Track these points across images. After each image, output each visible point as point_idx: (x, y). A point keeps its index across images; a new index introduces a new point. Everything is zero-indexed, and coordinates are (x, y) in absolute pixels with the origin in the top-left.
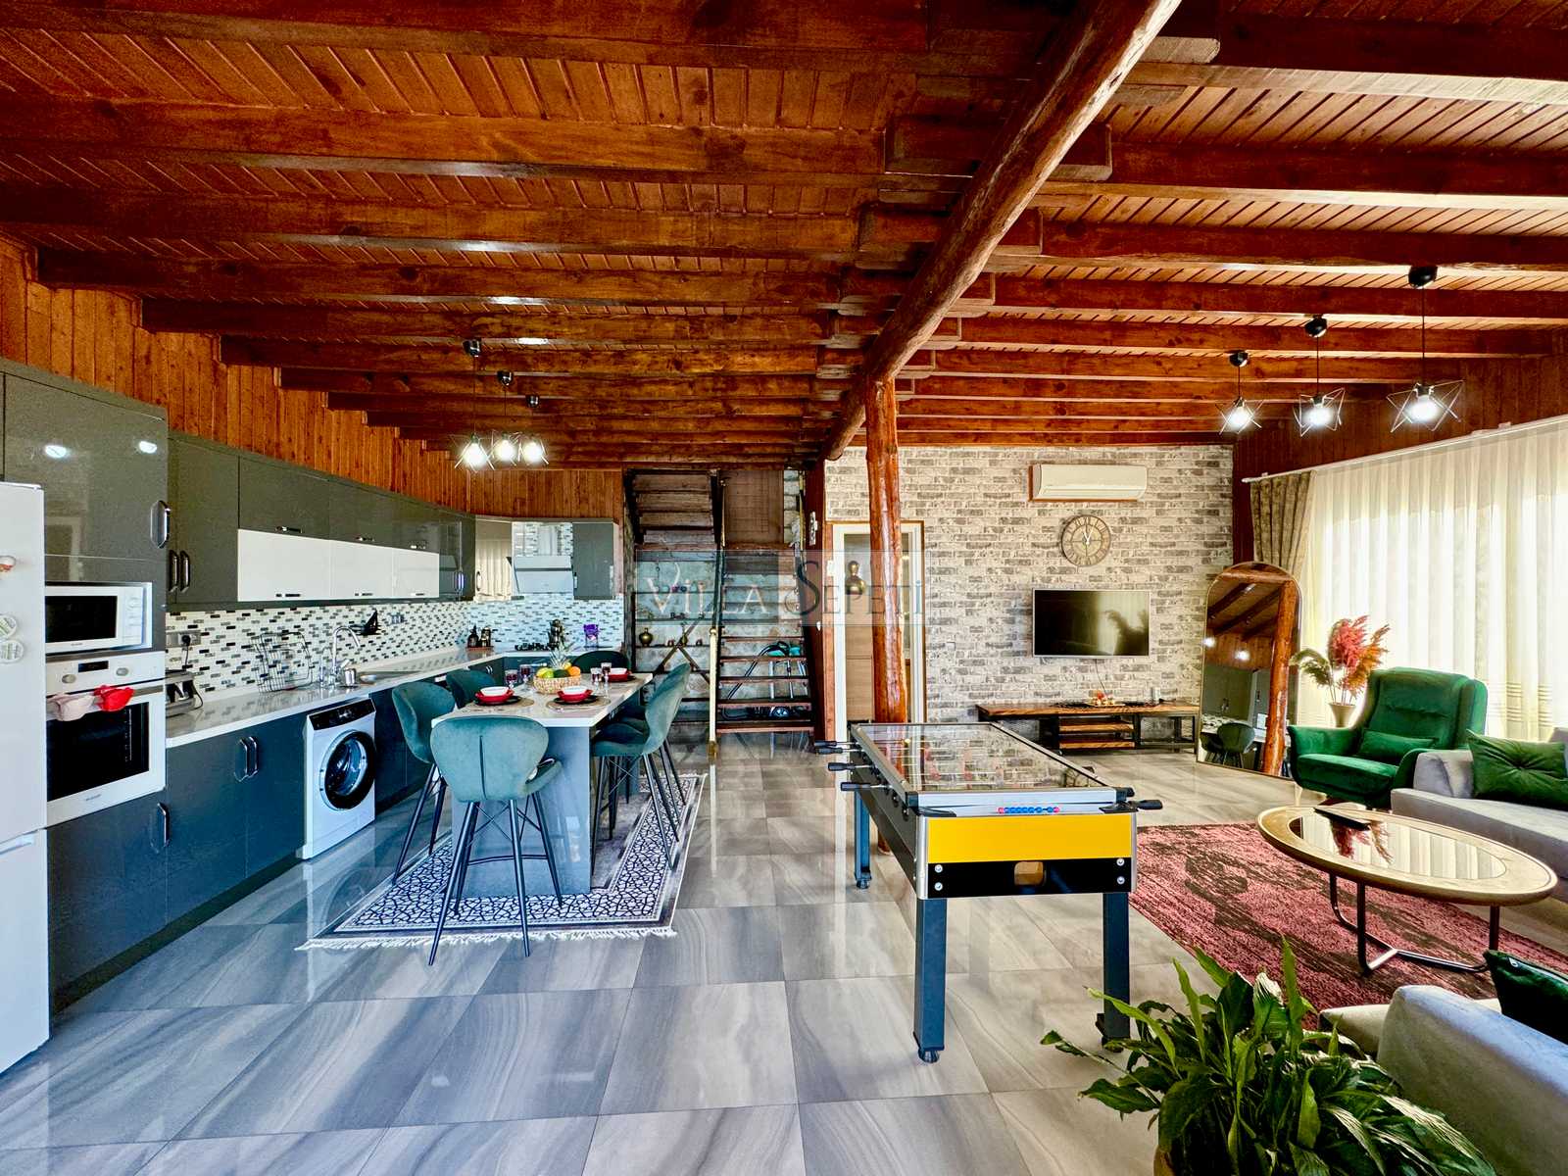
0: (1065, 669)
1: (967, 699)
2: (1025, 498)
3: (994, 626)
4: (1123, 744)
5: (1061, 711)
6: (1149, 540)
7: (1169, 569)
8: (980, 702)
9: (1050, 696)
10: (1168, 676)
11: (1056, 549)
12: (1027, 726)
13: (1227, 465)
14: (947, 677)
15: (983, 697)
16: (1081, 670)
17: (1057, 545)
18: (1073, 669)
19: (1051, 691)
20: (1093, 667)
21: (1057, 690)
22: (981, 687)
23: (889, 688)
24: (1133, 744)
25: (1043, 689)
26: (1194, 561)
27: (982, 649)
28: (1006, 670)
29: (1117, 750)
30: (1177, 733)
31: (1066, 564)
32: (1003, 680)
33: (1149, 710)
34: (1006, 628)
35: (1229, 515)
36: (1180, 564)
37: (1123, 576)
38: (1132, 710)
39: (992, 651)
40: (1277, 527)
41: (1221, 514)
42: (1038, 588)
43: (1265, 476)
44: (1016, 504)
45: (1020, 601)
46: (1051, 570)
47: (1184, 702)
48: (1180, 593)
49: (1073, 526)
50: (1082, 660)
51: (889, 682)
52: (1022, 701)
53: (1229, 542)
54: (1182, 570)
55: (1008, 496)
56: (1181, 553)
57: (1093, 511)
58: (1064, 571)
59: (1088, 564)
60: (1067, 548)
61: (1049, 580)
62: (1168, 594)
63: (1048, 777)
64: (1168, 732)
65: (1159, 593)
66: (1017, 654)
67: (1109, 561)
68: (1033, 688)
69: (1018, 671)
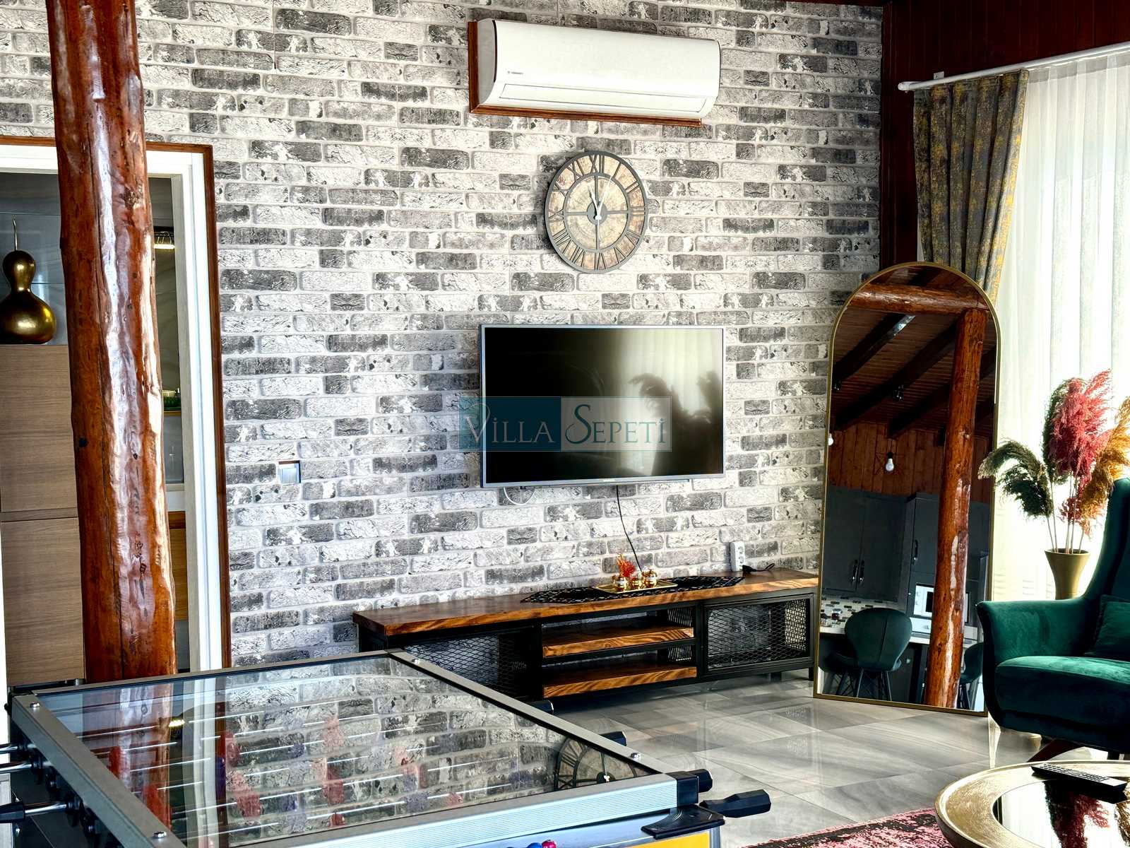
0: (552, 512)
1: (331, 602)
2: (460, 103)
3: (393, 417)
4: (673, 674)
5: (546, 610)
6: (724, 213)
7: (761, 279)
8: (362, 605)
9: (522, 578)
10: (759, 515)
11: (530, 231)
12: (471, 652)
13: (871, 51)
14: (280, 549)
15: (370, 593)
16: (588, 512)
17: (533, 220)
18: (571, 513)
19: (522, 564)
20: (611, 504)
21: (537, 562)
22: (363, 569)
23: (125, 587)
24: (692, 672)
25: (506, 564)
26: (806, 262)
27: (364, 475)
28: (421, 523)
29: (662, 688)
30: (777, 637)
31: (553, 265)
32: (415, 548)
33: (724, 592)
34: (420, 419)
35: (874, 164)
36: (783, 269)
37: (672, 295)
38: (691, 595)
39: (389, 478)
40: (958, 189)
41: (859, 161)
42: (491, 323)
43: (940, 80)
44: (440, 117)
45: (453, 355)
46: (521, 280)
47: (789, 569)
48: (780, 333)
49: (567, 176)
50: (589, 490)
51: (124, 571)
52: (461, 594)
53: (873, 221)
54: (787, 281)
55: (422, 93)
56: (783, 245)
57: (610, 143)
58: (549, 283)
59: (600, 267)
60: (555, 228)
61: (516, 304)
62: (760, 335)
63: (519, 767)
64: (759, 639)
65: (743, 334)
66: (446, 483)
67: (644, 261)
68: (482, 561)
69: (452, 522)
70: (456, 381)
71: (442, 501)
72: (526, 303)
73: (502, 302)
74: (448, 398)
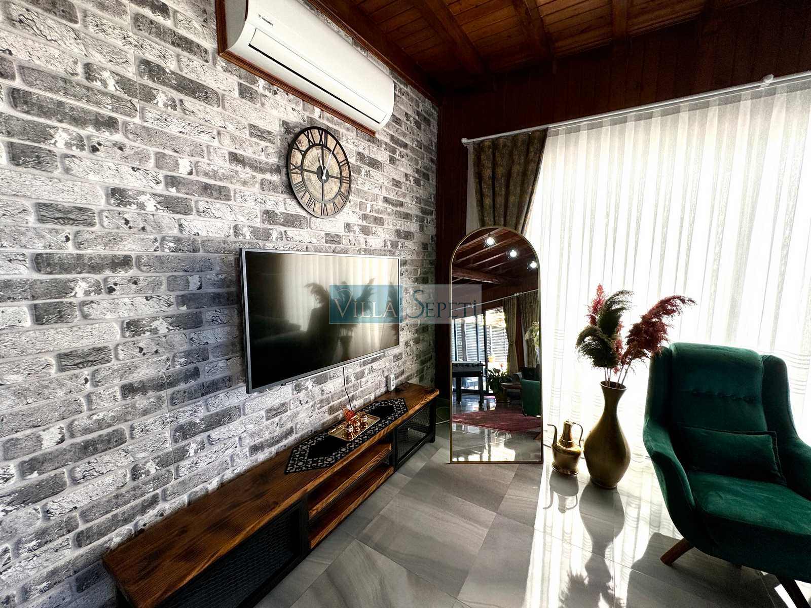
4: (383, 478)
6: (384, 193)
8: (116, 537)
13: (434, 127)
15: (127, 520)
16: (320, 381)
17: (278, 170)
18: (310, 384)
21: (288, 426)
22: (115, 501)
24: (391, 471)
25: (266, 436)
27: (110, 406)
28: (185, 431)
31: (293, 208)
33: (405, 416)
35: (435, 183)
38: (392, 426)
39: (144, 400)
44: (186, 45)
46: (269, 216)
49: (304, 140)
53: (434, 211)
54: (408, 235)
55: (162, 9)
56: (407, 216)
57: (328, 128)
58: (291, 221)
60: (296, 179)
61: (267, 235)
66: (210, 388)
68: (246, 441)
69: (218, 420)
70: (216, 299)
71: (207, 405)
72: (275, 235)
73: (255, 232)
74: (208, 314)
